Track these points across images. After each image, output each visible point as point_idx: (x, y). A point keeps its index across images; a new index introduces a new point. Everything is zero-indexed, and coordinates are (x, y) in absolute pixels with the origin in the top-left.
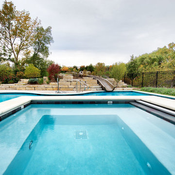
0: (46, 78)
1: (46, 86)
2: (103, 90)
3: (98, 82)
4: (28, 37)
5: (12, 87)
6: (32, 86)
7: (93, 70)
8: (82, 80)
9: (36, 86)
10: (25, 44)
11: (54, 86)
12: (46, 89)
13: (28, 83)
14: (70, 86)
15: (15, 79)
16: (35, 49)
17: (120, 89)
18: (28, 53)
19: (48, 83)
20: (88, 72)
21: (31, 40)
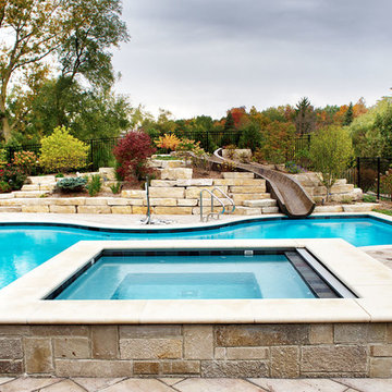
0: (107, 173)
1: (112, 200)
2: (280, 211)
3: (269, 189)
4: (40, 22)
5: (6, 205)
6: (67, 200)
7: (259, 145)
8: (218, 181)
9: (80, 199)
10: (30, 45)
11: (134, 202)
12: (111, 209)
13: (55, 192)
14: (182, 202)
15: (14, 178)
16: (66, 63)
17: (332, 210)
18: (39, 75)
19: (116, 191)
20: (239, 152)
21: (53, 31)
